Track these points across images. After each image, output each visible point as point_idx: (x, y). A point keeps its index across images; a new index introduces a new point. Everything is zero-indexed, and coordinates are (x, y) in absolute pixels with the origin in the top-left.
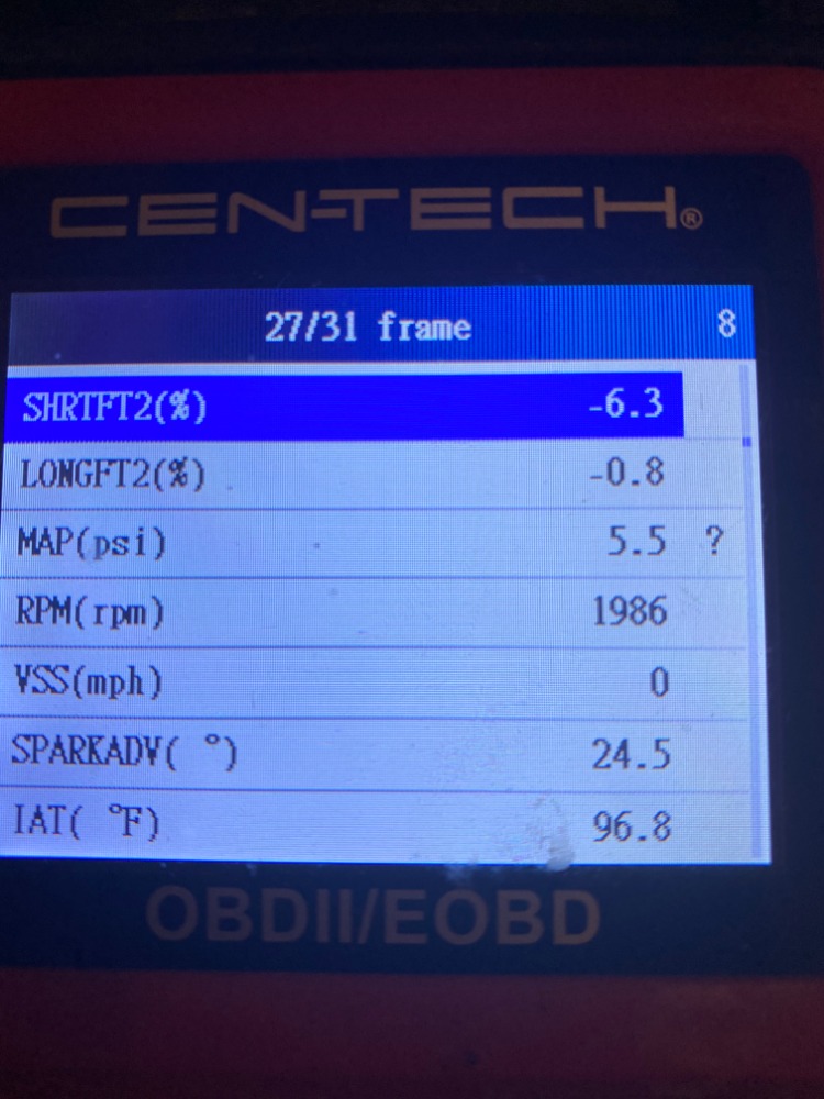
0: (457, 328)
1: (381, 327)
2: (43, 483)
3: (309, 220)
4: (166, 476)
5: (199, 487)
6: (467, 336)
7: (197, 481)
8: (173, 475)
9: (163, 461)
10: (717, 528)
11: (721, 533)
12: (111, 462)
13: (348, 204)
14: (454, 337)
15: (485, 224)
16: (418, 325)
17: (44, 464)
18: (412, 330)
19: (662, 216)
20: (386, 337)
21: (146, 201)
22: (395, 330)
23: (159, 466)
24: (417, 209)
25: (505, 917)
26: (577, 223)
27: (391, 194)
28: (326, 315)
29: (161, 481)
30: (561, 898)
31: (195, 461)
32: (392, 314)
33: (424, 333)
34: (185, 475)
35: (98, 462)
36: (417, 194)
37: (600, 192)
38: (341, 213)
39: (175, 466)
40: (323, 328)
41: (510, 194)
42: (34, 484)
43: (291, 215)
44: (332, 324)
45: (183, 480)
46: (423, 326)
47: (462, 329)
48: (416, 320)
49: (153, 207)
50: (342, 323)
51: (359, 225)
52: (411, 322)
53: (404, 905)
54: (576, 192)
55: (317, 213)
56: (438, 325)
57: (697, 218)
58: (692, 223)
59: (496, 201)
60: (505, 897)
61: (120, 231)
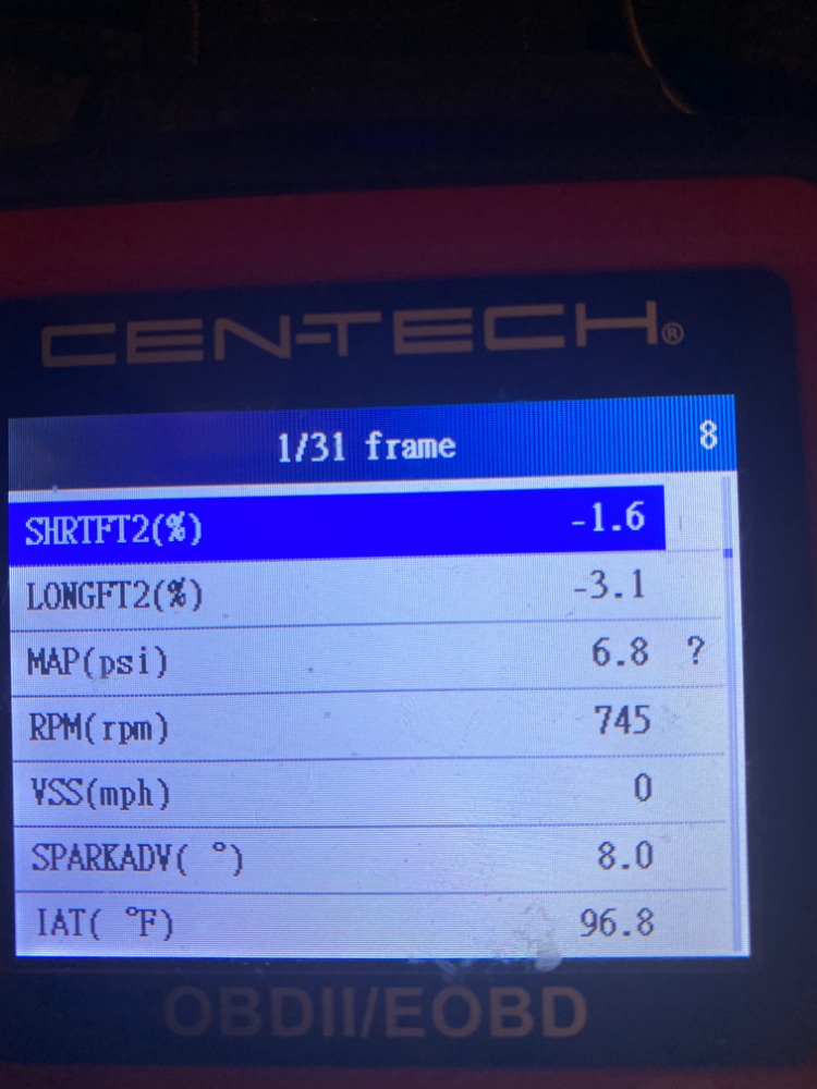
0: (442, 446)
1: (368, 446)
2: (48, 605)
3: (294, 347)
4: (166, 597)
5: (197, 607)
6: (452, 454)
7: (195, 602)
8: (172, 596)
9: (162, 582)
10: (698, 638)
11: (702, 643)
12: (112, 584)
13: (331, 329)
14: (439, 455)
15: (466, 346)
16: (404, 444)
17: (48, 587)
18: (399, 449)
19: (643, 332)
20: (373, 456)
21: (133, 327)
22: (382, 449)
23: (158, 587)
24: (400, 332)
25: (498, 1012)
26: (557, 342)
27: (375, 317)
28: (314, 436)
29: (160, 603)
30: (549, 994)
31: (193, 581)
32: (379, 434)
33: (410, 452)
34: (183, 595)
35: (100, 584)
36: (400, 317)
37: (581, 309)
38: (325, 338)
39: (173, 586)
40: (312, 449)
41: (492, 314)
42: (40, 607)
43: (276, 340)
44: (320, 445)
45: (182, 600)
46: (409, 444)
47: (448, 447)
48: (402, 440)
49: (140, 334)
50: (331, 444)
51: (343, 350)
52: (398, 441)
53: (402, 1001)
54: (557, 309)
55: (303, 339)
56: (424, 444)
57: (679, 333)
58: (673, 338)
59: (477, 322)
60: (497, 993)
61: (109, 359)
